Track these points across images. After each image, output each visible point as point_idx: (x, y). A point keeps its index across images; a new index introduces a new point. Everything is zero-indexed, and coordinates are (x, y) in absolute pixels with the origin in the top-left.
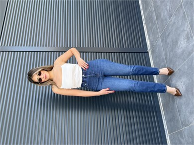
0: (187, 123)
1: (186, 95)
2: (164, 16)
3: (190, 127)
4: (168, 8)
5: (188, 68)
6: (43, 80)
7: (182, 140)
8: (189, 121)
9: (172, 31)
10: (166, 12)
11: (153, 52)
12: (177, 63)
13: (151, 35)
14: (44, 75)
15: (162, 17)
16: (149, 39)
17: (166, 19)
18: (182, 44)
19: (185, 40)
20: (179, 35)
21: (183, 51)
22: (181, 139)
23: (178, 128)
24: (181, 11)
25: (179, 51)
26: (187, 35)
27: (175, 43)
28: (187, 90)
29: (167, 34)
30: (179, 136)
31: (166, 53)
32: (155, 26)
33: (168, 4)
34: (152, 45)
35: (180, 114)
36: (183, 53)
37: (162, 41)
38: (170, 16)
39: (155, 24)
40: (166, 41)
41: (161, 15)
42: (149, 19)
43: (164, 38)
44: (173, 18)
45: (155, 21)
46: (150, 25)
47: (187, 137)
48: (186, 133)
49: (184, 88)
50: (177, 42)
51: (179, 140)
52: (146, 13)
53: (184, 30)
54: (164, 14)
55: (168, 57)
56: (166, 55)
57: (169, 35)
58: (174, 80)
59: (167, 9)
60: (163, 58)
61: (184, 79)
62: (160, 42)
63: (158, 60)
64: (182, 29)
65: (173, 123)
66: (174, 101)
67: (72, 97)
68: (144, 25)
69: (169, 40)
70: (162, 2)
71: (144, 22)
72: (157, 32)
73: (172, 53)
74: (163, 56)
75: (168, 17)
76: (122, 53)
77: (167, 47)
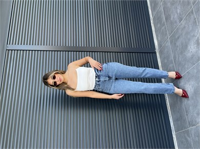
0: (194, 123)
1: (195, 98)
2: (174, 18)
3: (197, 127)
4: (179, 12)
5: (197, 73)
6: (58, 83)
7: (189, 139)
8: (196, 122)
9: (182, 34)
10: (176, 15)
11: (161, 52)
12: (186, 66)
13: (159, 35)
14: (59, 78)
15: (171, 19)
16: (157, 39)
17: (176, 22)
18: (192, 49)
19: (195, 45)
20: (189, 40)
21: (193, 56)
22: (187, 138)
23: (185, 128)
24: (192, 16)
25: (189, 55)
26: (198, 40)
27: (185, 47)
28: (196, 92)
29: (176, 37)
30: (186, 135)
31: (175, 55)
32: (163, 28)
33: (179, 7)
34: (160, 45)
35: (187, 115)
36: (192, 58)
37: (171, 43)
38: (181, 20)
39: (164, 25)
40: (175, 44)
41: (170, 17)
42: (158, 19)
43: (174, 41)
44: (183, 22)
45: (164, 23)
46: (159, 25)
47: (193, 136)
48: (193, 132)
49: (192, 90)
52: (155, 13)
53: (194, 36)
54: (174, 17)
55: (177, 59)
56: (175, 57)
57: (178, 38)
58: (182, 82)
59: (177, 12)
60: (172, 60)
61: (192, 82)
62: (169, 44)
63: (166, 61)
64: (192, 34)
65: (179, 122)
66: (181, 102)
67: (83, 98)
68: (152, 25)
69: (178, 43)
70: (172, 4)
71: (152, 22)
72: (166, 34)
73: (181, 56)
74: (172, 58)
75: (178, 21)
76: (130, 53)
77: (177, 50)
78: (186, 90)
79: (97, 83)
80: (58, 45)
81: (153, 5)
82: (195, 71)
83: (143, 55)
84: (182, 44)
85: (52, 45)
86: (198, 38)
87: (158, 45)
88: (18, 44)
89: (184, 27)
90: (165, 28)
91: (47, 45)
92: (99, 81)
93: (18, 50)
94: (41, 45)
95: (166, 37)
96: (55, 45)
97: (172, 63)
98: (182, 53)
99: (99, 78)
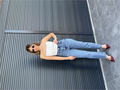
0: (118, 76)
1: (118, 60)
2: (104, 14)
3: (119, 78)
4: (107, 10)
6: (35, 51)
7: (115, 86)
8: (119, 75)
9: (109, 23)
10: (105, 12)
11: (96, 35)
12: (112, 42)
13: (95, 24)
16: (94, 27)
17: (105, 16)
18: (115, 30)
19: (117, 29)
20: (113, 26)
21: (116, 35)
22: (114, 85)
23: (112, 79)
24: (115, 12)
25: (113, 35)
26: (118, 26)
27: (111, 30)
28: (118, 57)
29: (106, 25)
30: (113, 84)
31: (105, 36)
32: (98, 20)
33: (107, 7)
35: (113, 71)
36: (115, 36)
37: (102, 29)
38: (108, 14)
39: (98, 18)
40: (105, 29)
41: (102, 14)
42: (94, 15)
43: (104, 27)
44: (109, 16)
45: (98, 17)
46: (95, 18)
47: (117, 84)
48: (117, 82)
49: (116, 56)
50: (112, 29)
51: (113, 86)
52: (92, 12)
53: (116, 23)
54: (104, 13)
55: (106, 38)
56: (105, 37)
57: (107, 25)
58: (110, 51)
59: (105, 10)
60: (103, 38)
61: (116, 51)
62: (101, 29)
63: (99, 39)
64: (115, 22)
65: (109, 76)
66: (110, 64)
68: (91, 18)
69: (107, 28)
70: (103, 6)
71: (91, 17)
72: (99, 23)
73: (109, 36)
74: (103, 37)
75: (106, 15)
76: (78, 35)
77: (106, 32)
78: (112, 56)
79: (59, 51)
80: (35, 30)
81: (91, 7)
82: (118, 44)
83: (86, 36)
84: (109, 29)
85: (32, 30)
86: (119, 24)
87: (95, 30)
88: (12, 29)
89: (110, 19)
90: (99, 20)
91: (28, 30)
92: (59, 50)
93: (11, 33)
94: (25, 30)
95: (99, 25)
96: (33, 30)
97: (104, 40)
98: (109, 34)
99: (60, 48)
